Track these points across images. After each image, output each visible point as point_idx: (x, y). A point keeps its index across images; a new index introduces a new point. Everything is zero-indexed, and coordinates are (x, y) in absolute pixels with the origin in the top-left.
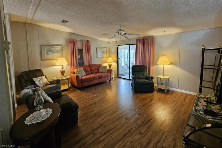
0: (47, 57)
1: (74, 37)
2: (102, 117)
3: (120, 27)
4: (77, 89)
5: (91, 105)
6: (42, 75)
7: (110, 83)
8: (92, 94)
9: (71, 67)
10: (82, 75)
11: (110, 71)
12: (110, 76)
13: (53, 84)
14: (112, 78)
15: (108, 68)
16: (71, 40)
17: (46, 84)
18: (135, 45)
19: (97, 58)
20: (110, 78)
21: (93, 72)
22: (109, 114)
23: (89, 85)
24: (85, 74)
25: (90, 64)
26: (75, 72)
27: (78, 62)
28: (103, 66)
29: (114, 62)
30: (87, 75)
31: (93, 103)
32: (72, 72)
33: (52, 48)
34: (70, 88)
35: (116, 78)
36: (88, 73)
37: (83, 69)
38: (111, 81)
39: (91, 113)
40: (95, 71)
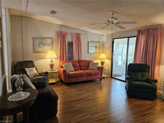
0: (39, 49)
1: (64, 30)
2: (82, 115)
3: (112, 14)
4: (63, 84)
5: (74, 101)
6: (33, 66)
7: (101, 83)
8: (78, 91)
9: (61, 61)
10: (70, 71)
11: (101, 69)
12: (101, 75)
13: (42, 76)
14: (104, 78)
15: (100, 65)
16: (61, 32)
17: (35, 75)
18: (136, 38)
19: (88, 53)
20: (101, 77)
21: (82, 68)
22: (91, 113)
23: (77, 81)
24: (73, 69)
25: (80, 59)
26: (63, 66)
27: (67, 56)
28: (94, 63)
29: (108, 59)
30: (75, 70)
31: (77, 99)
32: (61, 66)
33: (43, 41)
34: (58, 82)
35: (108, 77)
36: (76, 68)
37: (71, 64)
38: (102, 81)
39: (72, 109)
40: (84, 68)
